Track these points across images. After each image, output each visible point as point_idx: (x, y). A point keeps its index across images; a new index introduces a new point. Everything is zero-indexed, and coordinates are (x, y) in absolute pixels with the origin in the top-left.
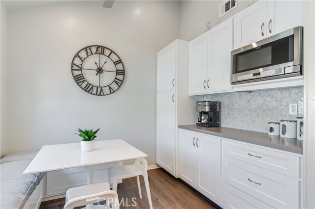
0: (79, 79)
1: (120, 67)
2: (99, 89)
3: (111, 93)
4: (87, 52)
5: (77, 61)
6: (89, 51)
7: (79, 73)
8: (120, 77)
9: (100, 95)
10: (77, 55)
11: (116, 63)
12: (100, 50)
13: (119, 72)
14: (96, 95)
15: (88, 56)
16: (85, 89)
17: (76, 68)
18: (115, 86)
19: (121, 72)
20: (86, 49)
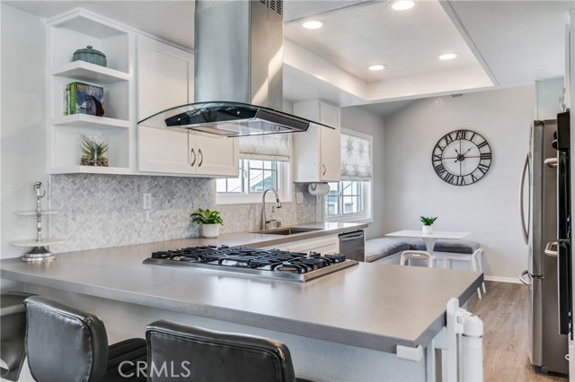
0: (439, 170)
1: (485, 150)
2: (460, 178)
3: (474, 182)
4: (447, 141)
5: (438, 152)
6: (449, 139)
7: (439, 163)
8: (487, 162)
9: (461, 185)
10: (437, 146)
11: (480, 146)
12: (460, 134)
13: (483, 156)
14: (457, 184)
15: (448, 144)
16: (445, 180)
17: (436, 158)
18: (478, 174)
19: (488, 156)
20: (445, 137)
